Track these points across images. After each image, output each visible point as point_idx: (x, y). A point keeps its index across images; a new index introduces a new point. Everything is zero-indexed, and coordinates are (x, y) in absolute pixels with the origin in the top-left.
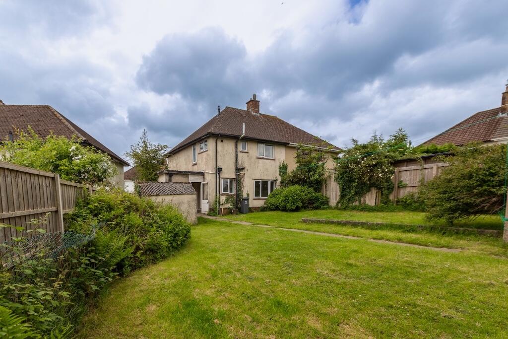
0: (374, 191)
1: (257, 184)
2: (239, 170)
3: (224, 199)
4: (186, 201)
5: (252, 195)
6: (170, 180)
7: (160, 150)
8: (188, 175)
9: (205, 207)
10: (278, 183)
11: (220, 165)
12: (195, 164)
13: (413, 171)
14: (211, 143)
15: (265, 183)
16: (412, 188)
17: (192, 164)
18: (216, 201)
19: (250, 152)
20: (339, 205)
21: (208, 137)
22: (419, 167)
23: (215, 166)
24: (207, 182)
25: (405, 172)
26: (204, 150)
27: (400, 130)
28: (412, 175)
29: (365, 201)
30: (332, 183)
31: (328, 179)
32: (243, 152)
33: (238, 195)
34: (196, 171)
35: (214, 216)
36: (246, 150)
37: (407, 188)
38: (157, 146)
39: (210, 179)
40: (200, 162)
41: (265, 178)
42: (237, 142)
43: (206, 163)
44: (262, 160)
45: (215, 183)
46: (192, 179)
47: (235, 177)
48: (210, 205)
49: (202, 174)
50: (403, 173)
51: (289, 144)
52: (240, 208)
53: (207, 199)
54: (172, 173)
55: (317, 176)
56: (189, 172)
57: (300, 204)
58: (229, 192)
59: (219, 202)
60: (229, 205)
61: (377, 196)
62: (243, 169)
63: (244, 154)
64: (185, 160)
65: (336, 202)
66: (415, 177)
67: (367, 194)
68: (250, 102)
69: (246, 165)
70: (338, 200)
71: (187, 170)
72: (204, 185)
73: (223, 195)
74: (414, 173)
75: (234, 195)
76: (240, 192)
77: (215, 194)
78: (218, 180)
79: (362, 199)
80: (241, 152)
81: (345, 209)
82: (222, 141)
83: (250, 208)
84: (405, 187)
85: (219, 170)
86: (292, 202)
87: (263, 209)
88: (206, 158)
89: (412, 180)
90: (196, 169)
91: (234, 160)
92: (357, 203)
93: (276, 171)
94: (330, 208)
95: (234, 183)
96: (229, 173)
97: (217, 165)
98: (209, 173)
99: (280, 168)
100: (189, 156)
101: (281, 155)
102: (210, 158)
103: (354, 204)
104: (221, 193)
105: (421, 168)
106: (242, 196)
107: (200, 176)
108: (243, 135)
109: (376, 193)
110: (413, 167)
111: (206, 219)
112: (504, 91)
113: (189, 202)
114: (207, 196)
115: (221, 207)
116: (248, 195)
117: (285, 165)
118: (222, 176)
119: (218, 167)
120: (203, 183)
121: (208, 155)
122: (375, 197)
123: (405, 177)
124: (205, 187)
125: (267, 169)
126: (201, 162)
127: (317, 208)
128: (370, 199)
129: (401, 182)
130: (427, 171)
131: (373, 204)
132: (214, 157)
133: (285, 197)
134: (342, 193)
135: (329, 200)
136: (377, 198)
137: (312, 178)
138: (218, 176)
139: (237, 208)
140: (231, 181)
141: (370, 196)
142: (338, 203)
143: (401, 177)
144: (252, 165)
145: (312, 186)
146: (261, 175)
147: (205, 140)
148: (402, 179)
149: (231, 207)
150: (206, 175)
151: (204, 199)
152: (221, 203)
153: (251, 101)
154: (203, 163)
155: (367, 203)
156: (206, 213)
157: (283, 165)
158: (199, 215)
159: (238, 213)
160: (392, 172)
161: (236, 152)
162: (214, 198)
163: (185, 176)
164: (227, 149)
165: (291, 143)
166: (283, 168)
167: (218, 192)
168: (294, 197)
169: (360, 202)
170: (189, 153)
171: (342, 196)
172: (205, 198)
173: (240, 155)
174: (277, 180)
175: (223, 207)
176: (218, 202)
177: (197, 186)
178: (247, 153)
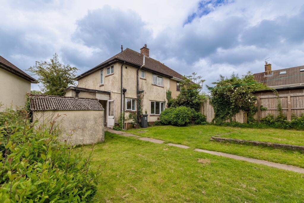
0: (242, 113)
1: (152, 104)
2: (139, 92)
3: (128, 115)
4: (92, 117)
5: (149, 113)
6: (77, 96)
7: (69, 71)
8: (96, 93)
9: (111, 122)
10: (166, 104)
11: (124, 86)
12: (103, 85)
13: (270, 99)
14: (117, 68)
15: (158, 103)
16: (271, 111)
17: (99, 85)
18: (121, 117)
19: (148, 80)
20: (215, 122)
21: (115, 63)
22: (275, 96)
23: (120, 87)
24: (113, 100)
25: (264, 99)
26: (111, 73)
27: (249, 72)
28: (270, 102)
29: (235, 119)
30: (207, 105)
31: (204, 103)
32: (142, 79)
33: (139, 112)
34: (103, 90)
35: (120, 130)
36: (144, 78)
37: (266, 111)
38: (66, 67)
39: (116, 98)
40: (106, 83)
41: (158, 100)
42: (138, 70)
43: (113, 84)
44: (156, 87)
45: (120, 102)
46: (99, 97)
47: (136, 98)
48: (115, 121)
49: (109, 93)
50: (262, 100)
51: (172, 77)
52: (141, 123)
53: (112, 115)
54: (79, 90)
55: (197, 100)
56: (97, 91)
57: (188, 121)
58: (132, 110)
59: (124, 118)
60: (131, 121)
61: (245, 116)
62: (143, 92)
63: (143, 80)
64: (93, 82)
65: (212, 119)
66: (272, 103)
67: (237, 114)
68: (142, 48)
69: (145, 89)
70: (213, 118)
71: (95, 89)
72: (110, 103)
73: (127, 111)
74: (271, 101)
75: (136, 112)
76: (140, 110)
77: (120, 110)
78: (123, 99)
79: (233, 118)
80: (141, 78)
81: (220, 125)
82: (126, 68)
83: (148, 123)
84: (265, 110)
85: (124, 91)
86: (182, 119)
87: (157, 124)
88: (112, 80)
89: (270, 105)
90: (102, 89)
91: (136, 84)
92: (229, 121)
93: (164, 95)
94: (208, 124)
95: (136, 102)
96: (131, 94)
97: (122, 86)
98: (115, 93)
99: (167, 93)
100: (96, 79)
101: (167, 84)
102: (116, 80)
103: (226, 121)
104: (125, 110)
105: (277, 96)
106: (142, 113)
107: (106, 95)
108: (144, 65)
109: (244, 114)
110: (270, 96)
111: (113, 134)
112: (265, 65)
113: (95, 119)
114: (113, 112)
115: (125, 122)
116: (146, 112)
117: (170, 92)
118: (126, 96)
119: (123, 89)
120: (109, 101)
121: (114, 78)
122: (243, 116)
123: (265, 103)
124: (111, 105)
125: (159, 94)
126: (108, 84)
127: (198, 123)
128: (240, 118)
129: (262, 106)
130: (281, 99)
131: (242, 122)
132: (120, 80)
133: (176, 115)
134: (217, 113)
135: (206, 118)
136: (245, 118)
137: (194, 102)
138: (123, 96)
139: (138, 123)
140: (133, 101)
141: (239, 116)
142: (213, 120)
143: (261, 103)
144: (149, 89)
145: (193, 107)
146: (155, 98)
147: (111, 65)
148: (262, 104)
149: (133, 122)
150: (112, 95)
151: (109, 115)
152: (125, 119)
153: (144, 48)
154: (110, 84)
155: (237, 121)
156: (112, 127)
157: (169, 92)
158: (106, 130)
159: (140, 127)
160: (255, 99)
161: (137, 78)
162: (119, 115)
163: (92, 94)
164: (130, 74)
165: (174, 77)
166: (169, 94)
167: (122, 110)
168: (184, 115)
169: (231, 120)
170: (97, 76)
171: (217, 116)
172: (111, 114)
173: (140, 81)
174: (165, 102)
175: (126, 122)
176: (122, 118)
177: (104, 103)
178: (145, 80)
